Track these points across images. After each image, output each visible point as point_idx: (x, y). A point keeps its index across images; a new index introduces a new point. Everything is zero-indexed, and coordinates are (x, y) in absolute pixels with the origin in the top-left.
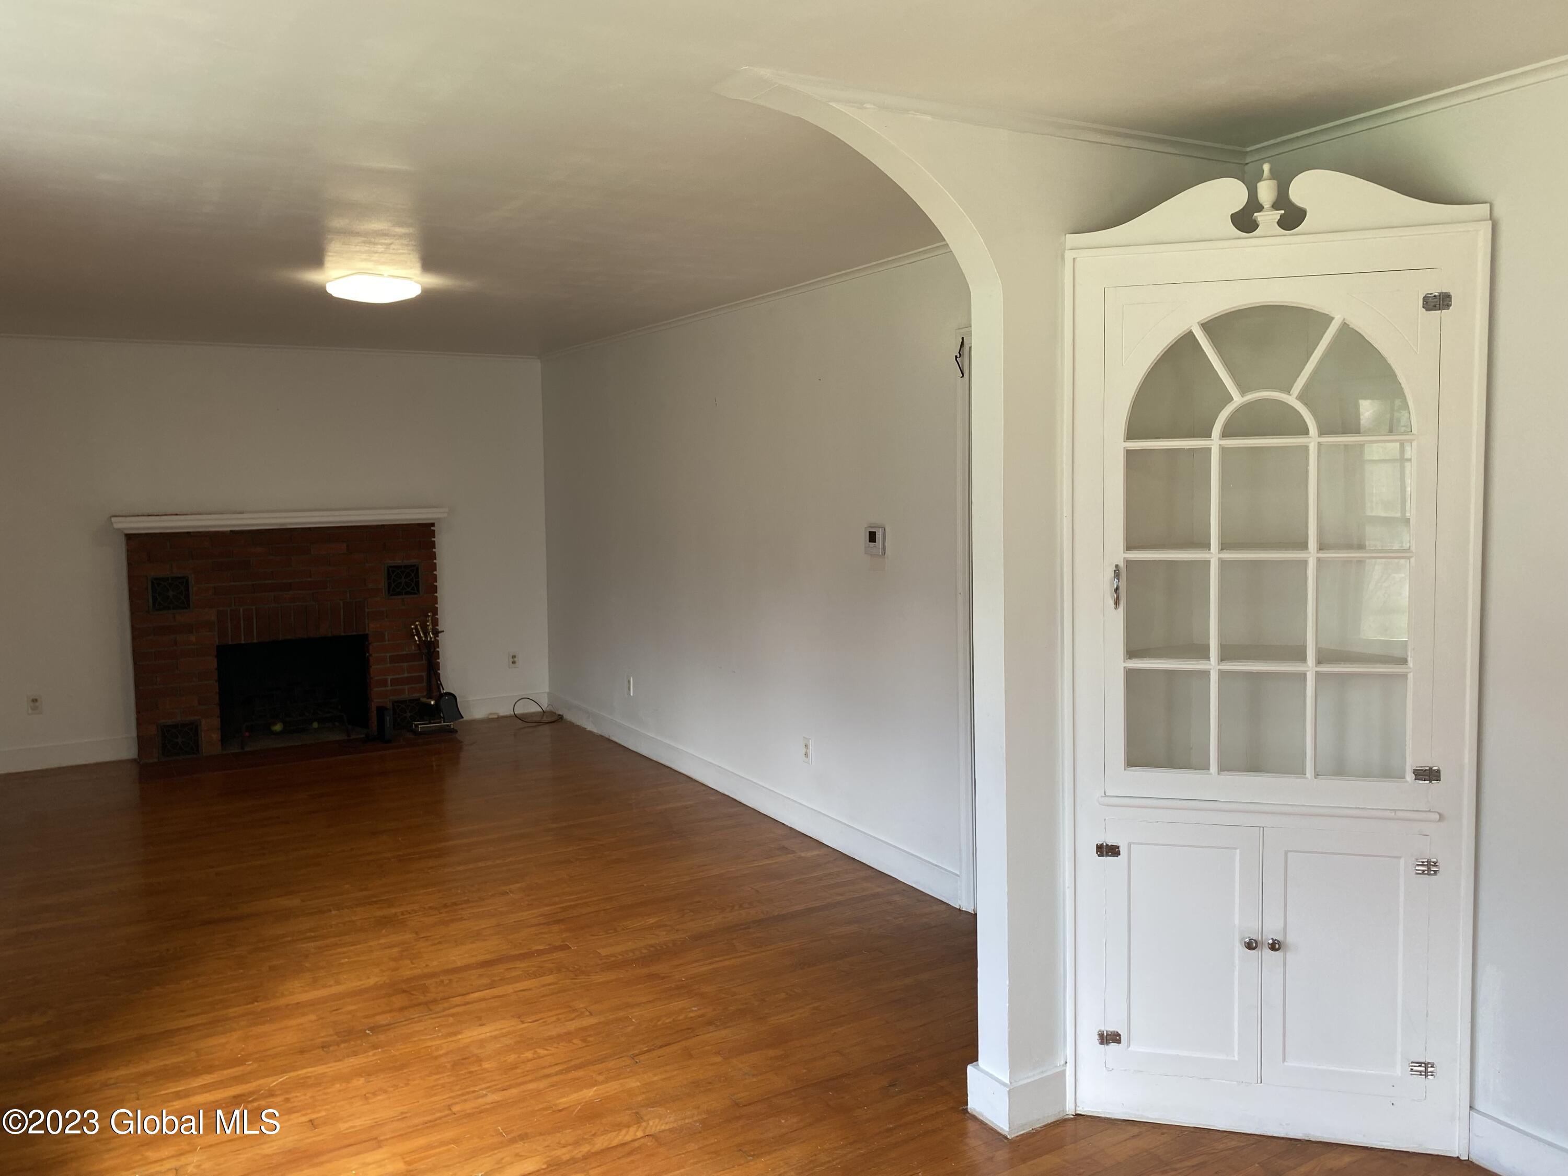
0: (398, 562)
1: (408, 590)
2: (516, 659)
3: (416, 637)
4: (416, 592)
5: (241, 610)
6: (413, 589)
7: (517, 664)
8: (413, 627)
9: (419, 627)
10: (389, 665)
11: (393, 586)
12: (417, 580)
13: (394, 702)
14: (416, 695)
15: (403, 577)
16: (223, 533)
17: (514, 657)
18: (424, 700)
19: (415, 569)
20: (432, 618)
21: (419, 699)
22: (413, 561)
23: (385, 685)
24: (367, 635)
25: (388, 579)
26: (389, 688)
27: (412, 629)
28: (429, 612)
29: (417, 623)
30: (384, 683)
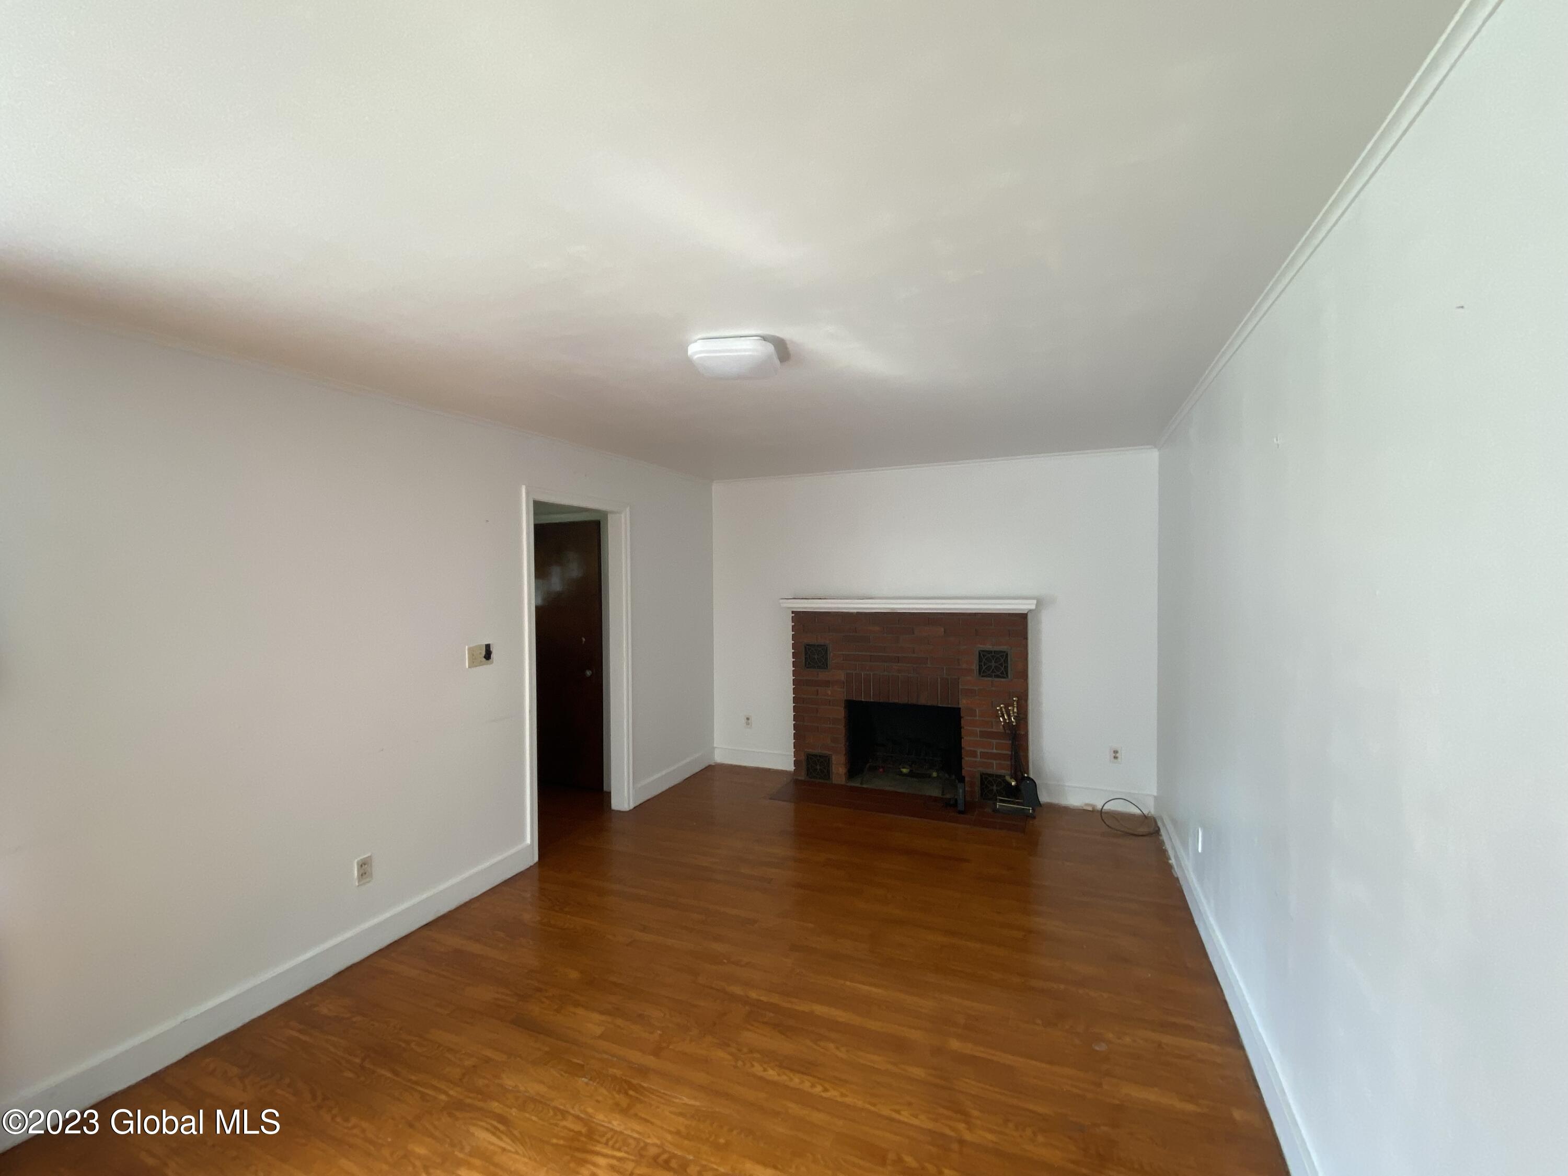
0: (988, 647)
1: (998, 673)
2: (1118, 755)
3: (1001, 719)
4: (1005, 676)
5: (863, 674)
6: (1002, 673)
7: (1119, 760)
8: (998, 708)
9: (1004, 710)
10: (979, 739)
11: (984, 668)
12: (1006, 665)
13: (982, 775)
14: (1002, 772)
15: (993, 662)
16: (852, 614)
17: (1116, 752)
18: (1008, 778)
19: (1005, 655)
20: (1017, 703)
21: (1005, 776)
22: (1004, 648)
23: (975, 756)
24: (960, 708)
25: (979, 662)
26: (979, 759)
27: (998, 710)
28: (1015, 697)
29: (1002, 706)
30: (974, 754)
